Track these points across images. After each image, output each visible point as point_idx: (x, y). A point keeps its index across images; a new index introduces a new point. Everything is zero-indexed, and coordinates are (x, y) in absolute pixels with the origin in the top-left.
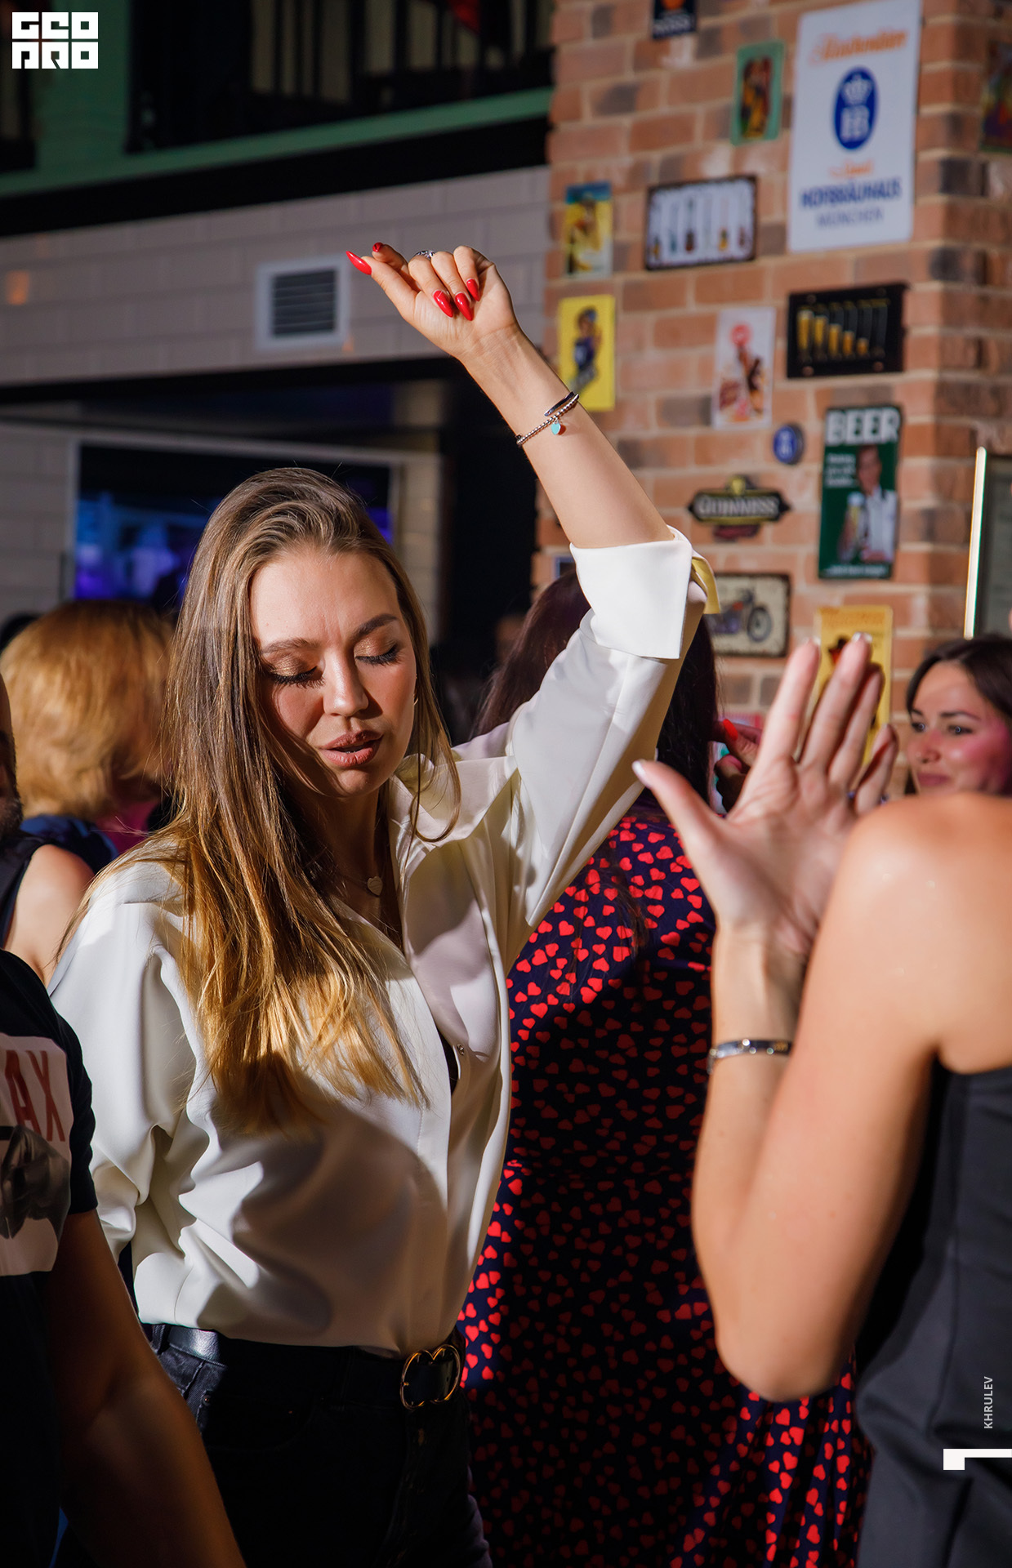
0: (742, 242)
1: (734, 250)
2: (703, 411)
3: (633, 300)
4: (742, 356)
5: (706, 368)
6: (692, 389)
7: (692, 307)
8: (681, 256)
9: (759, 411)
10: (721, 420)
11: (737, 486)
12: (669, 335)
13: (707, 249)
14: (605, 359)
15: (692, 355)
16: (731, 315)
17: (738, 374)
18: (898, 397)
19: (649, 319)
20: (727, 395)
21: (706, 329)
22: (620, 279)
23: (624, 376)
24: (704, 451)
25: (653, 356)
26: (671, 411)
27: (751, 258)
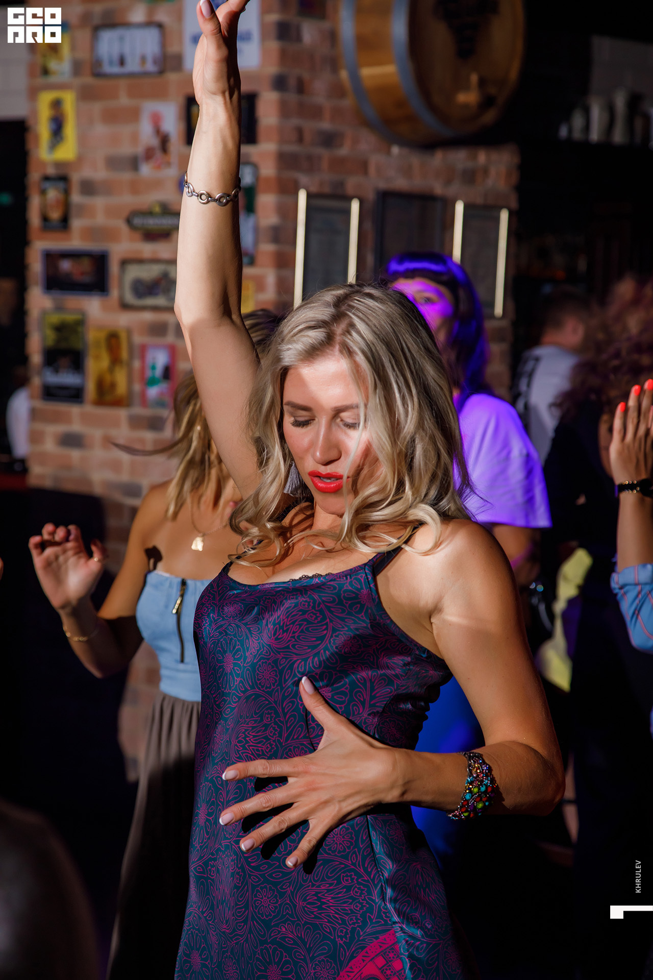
0: (155, 62)
1: (150, 67)
2: (134, 163)
3: (86, 95)
4: (158, 131)
5: (135, 138)
6: (126, 149)
7: (124, 100)
8: (116, 69)
9: (168, 164)
10: (146, 170)
11: (157, 209)
12: (112, 117)
13: (133, 66)
14: (70, 130)
15: (125, 130)
16: (149, 107)
17: (155, 142)
18: (255, 158)
19: (97, 107)
20: (149, 154)
21: (134, 115)
22: (78, 81)
23: (82, 140)
24: (135, 188)
25: (100, 130)
26: (113, 163)
27: (161, 72)
